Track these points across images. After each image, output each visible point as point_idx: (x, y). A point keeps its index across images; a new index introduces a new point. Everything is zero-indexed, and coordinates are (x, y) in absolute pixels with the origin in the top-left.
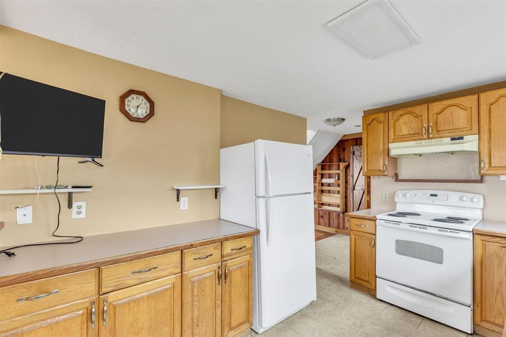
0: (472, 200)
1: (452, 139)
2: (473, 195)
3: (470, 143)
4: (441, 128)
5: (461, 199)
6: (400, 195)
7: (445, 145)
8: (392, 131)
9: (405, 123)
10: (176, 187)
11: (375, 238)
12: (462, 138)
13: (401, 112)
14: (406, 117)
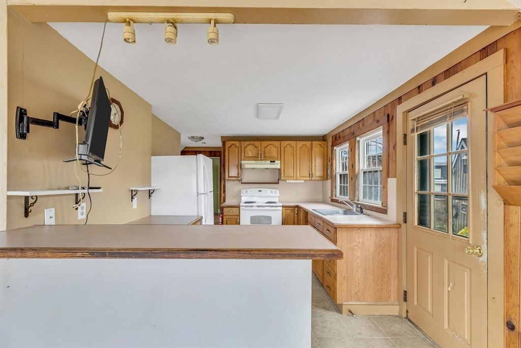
0: (275, 192)
1: (271, 162)
2: (272, 190)
3: (277, 165)
4: (267, 155)
5: (272, 192)
6: (244, 192)
7: (267, 165)
8: (243, 154)
9: (250, 150)
10: (131, 189)
11: (239, 218)
12: (274, 162)
13: (248, 143)
14: (250, 146)
